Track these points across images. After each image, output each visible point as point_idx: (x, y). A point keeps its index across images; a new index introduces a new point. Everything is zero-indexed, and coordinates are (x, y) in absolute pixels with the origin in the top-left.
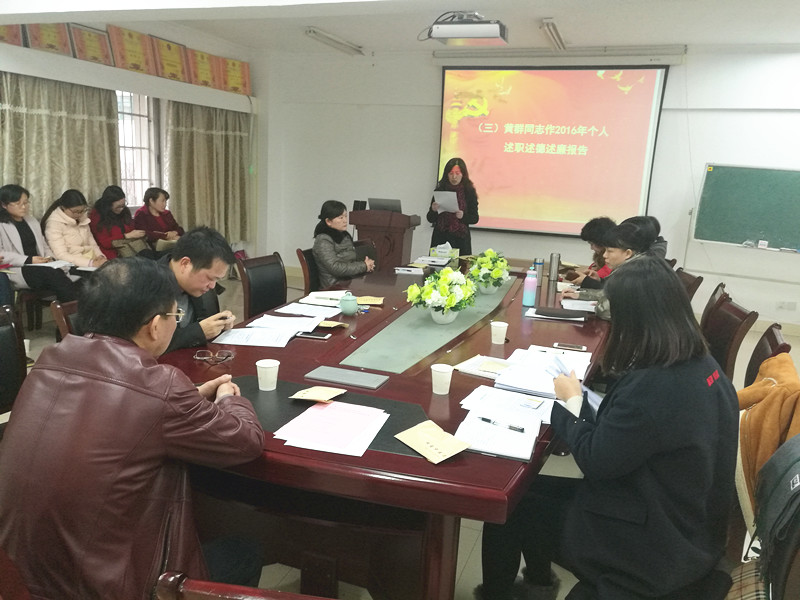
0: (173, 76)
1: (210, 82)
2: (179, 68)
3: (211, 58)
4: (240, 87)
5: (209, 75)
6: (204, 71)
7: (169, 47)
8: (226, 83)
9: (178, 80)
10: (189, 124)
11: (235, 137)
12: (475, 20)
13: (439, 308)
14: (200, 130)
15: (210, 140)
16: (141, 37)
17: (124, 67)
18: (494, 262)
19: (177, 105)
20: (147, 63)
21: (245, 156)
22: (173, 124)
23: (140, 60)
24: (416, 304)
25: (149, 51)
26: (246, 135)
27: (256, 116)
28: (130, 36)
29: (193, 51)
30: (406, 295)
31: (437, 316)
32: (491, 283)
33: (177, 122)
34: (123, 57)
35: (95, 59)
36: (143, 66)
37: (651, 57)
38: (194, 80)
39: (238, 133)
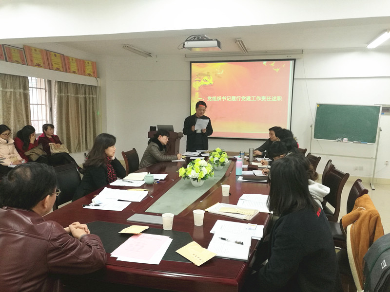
0: (58, 69)
1: (77, 71)
2: (61, 65)
3: (76, 60)
4: (92, 74)
5: (76, 68)
6: (74, 67)
7: (55, 55)
8: (84, 72)
9: (60, 71)
10: (66, 92)
11: (90, 97)
12: (205, 39)
13: (195, 179)
14: (72, 95)
15: (77, 99)
16: (41, 51)
17: (32, 65)
18: (221, 154)
19: (60, 83)
20: (44, 63)
21: (95, 107)
22: (58, 92)
23: (41, 62)
24: (184, 178)
25: (45, 57)
26: (96, 96)
27: (100, 87)
28: (35, 50)
29: (67, 57)
30: (178, 173)
31: (194, 183)
32: (220, 164)
33: (60, 91)
34: (32, 61)
35: (17, 62)
36: (42, 64)
37: (287, 55)
38: (68, 71)
39: (91, 96)
